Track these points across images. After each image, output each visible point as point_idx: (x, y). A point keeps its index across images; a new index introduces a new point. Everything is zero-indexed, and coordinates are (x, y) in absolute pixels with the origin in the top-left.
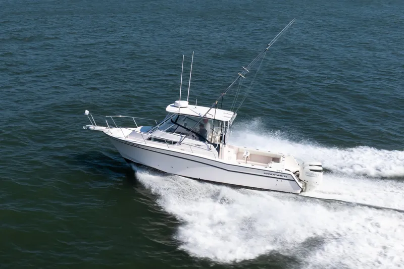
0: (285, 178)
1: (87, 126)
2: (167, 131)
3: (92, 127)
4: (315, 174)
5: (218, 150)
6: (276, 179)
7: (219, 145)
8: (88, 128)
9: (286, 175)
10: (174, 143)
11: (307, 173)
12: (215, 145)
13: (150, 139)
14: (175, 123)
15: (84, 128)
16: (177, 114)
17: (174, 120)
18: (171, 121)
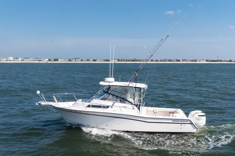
1: (39, 102)
2: (101, 99)
3: (43, 103)
4: (202, 118)
5: (139, 109)
6: (180, 124)
8: (40, 104)
9: (187, 120)
10: (107, 107)
11: (196, 118)
12: (137, 106)
13: (89, 106)
14: (107, 93)
15: (37, 104)
16: (108, 85)
17: (106, 91)
18: (104, 91)
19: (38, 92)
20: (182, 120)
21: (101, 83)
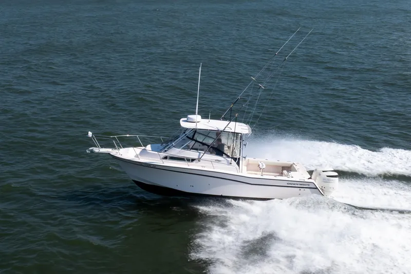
0: (307, 186)
1: (91, 149)
2: (184, 148)
3: (96, 150)
4: (332, 180)
5: (238, 164)
6: (299, 189)
7: (239, 159)
8: (92, 151)
10: (193, 160)
11: (324, 179)
12: (235, 159)
13: (166, 158)
14: (192, 139)
15: (87, 151)
16: (194, 129)
17: (191, 136)
18: (187, 137)
19: (90, 134)
20: (302, 183)
21: (184, 124)
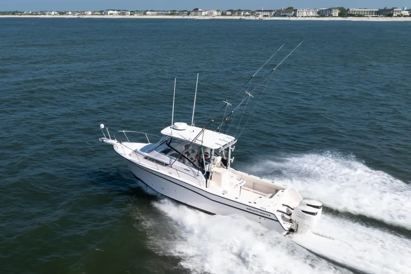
0: (268, 217)
1: (103, 138)
2: (161, 152)
6: (259, 217)
10: (166, 165)
16: (170, 136)
19: (102, 126)
20: (262, 212)
